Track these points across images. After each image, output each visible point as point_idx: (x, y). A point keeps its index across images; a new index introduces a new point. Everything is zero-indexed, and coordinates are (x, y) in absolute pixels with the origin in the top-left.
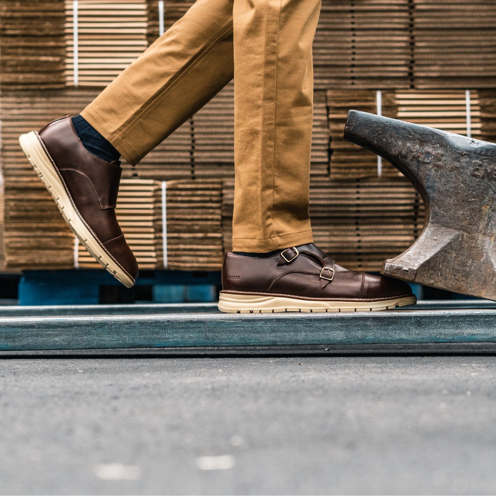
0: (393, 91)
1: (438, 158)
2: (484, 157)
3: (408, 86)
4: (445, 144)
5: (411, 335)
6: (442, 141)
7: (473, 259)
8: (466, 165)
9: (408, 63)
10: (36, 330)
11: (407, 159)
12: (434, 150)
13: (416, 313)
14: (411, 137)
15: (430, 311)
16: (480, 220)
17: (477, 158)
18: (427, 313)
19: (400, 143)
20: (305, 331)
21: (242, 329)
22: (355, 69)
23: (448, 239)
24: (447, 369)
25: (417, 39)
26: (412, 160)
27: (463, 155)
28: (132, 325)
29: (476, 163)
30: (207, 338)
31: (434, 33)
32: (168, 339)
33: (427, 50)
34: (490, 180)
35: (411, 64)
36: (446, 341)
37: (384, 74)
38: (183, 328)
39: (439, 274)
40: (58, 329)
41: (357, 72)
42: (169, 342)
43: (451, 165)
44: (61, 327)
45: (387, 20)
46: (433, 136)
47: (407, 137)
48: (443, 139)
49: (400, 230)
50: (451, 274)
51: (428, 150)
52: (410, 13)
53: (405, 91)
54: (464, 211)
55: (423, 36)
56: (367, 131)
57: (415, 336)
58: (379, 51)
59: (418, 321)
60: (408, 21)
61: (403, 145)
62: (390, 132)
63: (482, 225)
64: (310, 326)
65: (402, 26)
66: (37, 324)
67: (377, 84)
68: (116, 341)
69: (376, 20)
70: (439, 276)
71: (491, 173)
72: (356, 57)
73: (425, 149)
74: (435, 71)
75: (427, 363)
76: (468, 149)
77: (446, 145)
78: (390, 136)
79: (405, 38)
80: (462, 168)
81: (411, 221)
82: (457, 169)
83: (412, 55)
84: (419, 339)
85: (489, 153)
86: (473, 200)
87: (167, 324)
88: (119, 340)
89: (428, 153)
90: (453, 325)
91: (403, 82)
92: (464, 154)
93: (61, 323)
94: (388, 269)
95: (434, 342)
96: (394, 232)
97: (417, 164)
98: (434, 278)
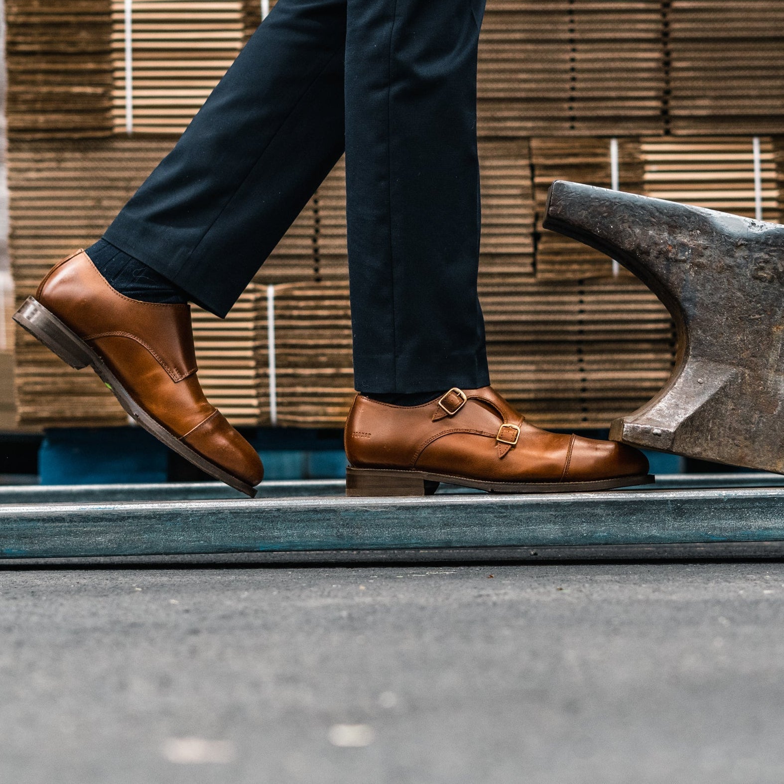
0: (637, 139)
1: (698, 252)
2: (772, 248)
3: (661, 132)
4: (708, 229)
5: (667, 530)
6: (704, 225)
7: (761, 412)
8: (743, 261)
9: (661, 94)
10: (67, 524)
11: (649, 255)
12: (692, 240)
13: (674, 495)
14: (655, 221)
15: (696, 492)
16: (770, 348)
17: (761, 250)
18: (693, 495)
19: (638, 231)
20: (498, 525)
21: (396, 521)
22: (575, 105)
23: (722, 380)
24: (724, 584)
25: (674, 55)
26: (657, 258)
27: (738, 246)
28: (220, 516)
29: (760, 258)
30: (341, 536)
31: (701, 46)
32: (277, 538)
33: (691, 74)
35: (666, 95)
36: (723, 539)
37: (622, 113)
38: (302, 521)
39: (709, 437)
40: (102, 523)
41: (579, 109)
42: (280, 543)
43: (720, 262)
44: (107, 520)
45: (627, 26)
46: (689, 218)
47: (648, 221)
48: (706, 222)
49: (649, 361)
50: (728, 437)
51: (682, 240)
52: (664, 15)
53: (655, 139)
54: (743, 335)
55: (684, 50)
56: (584, 213)
57: (672, 532)
58: (614, 75)
59: (678, 508)
60: (660, 27)
61: (642, 234)
62: (620, 214)
63: (773, 357)
64: (505, 517)
65: (651, 35)
66: (69, 515)
67: (611, 128)
68: (195, 541)
69: (610, 26)
70: (708, 440)
72: (578, 85)
73: (678, 238)
74: (703, 107)
75: (692, 574)
76: (746, 236)
77: (710, 231)
78: (620, 220)
79: (656, 55)
80: (738, 267)
81: (667, 347)
82: (729, 268)
83: (667, 82)
84: (679, 536)
85: (780, 242)
86: (757, 316)
87: (276, 514)
88: (199, 541)
89: (683, 246)
90: (734, 514)
91: (652, 125)
92: (739, 244)
93: (107, 514)
95: (703, 541)
96: (640, 366)
97: (665, 263)
98: (701, 445)
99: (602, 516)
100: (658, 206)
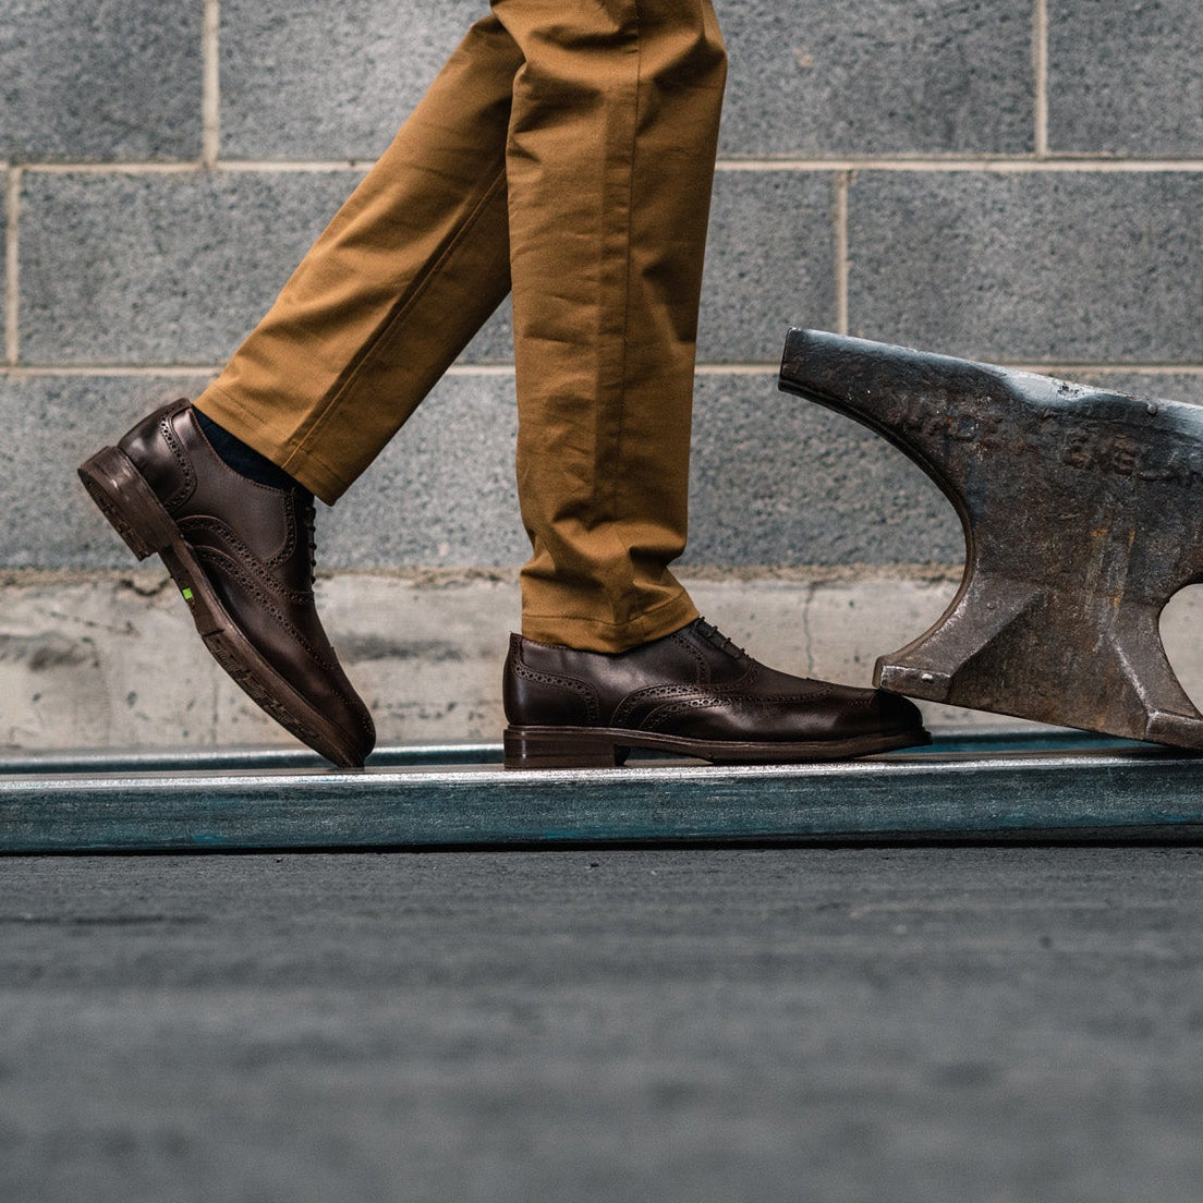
1: (988, 427)
2: (1091, 422)
4: (1002, 395)
5: (1107, 808)
6: (996, 389)
8: (1051, 439)
10: (281, 802)
11: (920, 432)
12: (980, 409)
14: (929, 383)
16: (1087, 560)
17: (1076, 424)
19: (904, 397)
20: (875, 803)
21: (735, 798)
23: (1019, 605)
26: (932, 434)
27: (1044, 419)
28: (493, 791)
29: (1074, 435)
30: (658, 820)
32: (571, 822)
34: (1106, 471)
38: (606, 798)
40: (330, 801)
42: (575, 828)
43: (1020, 441)
44: (336, 796)
46: (976, 379)
47: (919, 383)
48: (999, 385)
51: (967, 410)
54: (1051, 542)
56: (831, 373)
59: (1122, 778)
61: (911, 401)
62: (881, 374)
63: (1092, 572)
64: (883, 792)
66: (284, 789)
68: (457, 826)
71: (1108, 455)
73: (961, 407)
76: (1054, 405)
77: (1005, 397)
78: (880, 383)
80: (1044, 448)
82: (1032, 450)
84: (1123, 816)
85: (1102, 413)
86: (1070, 516)
87: (569, 788)
88: (463, 826)
89: (967, 419)
92: (1045, 415)
93: (336, 788)
94: (889, 680)
97: (942, 441)
98: (991, 694)
99: (1017, 790)
100: (933, 363)
